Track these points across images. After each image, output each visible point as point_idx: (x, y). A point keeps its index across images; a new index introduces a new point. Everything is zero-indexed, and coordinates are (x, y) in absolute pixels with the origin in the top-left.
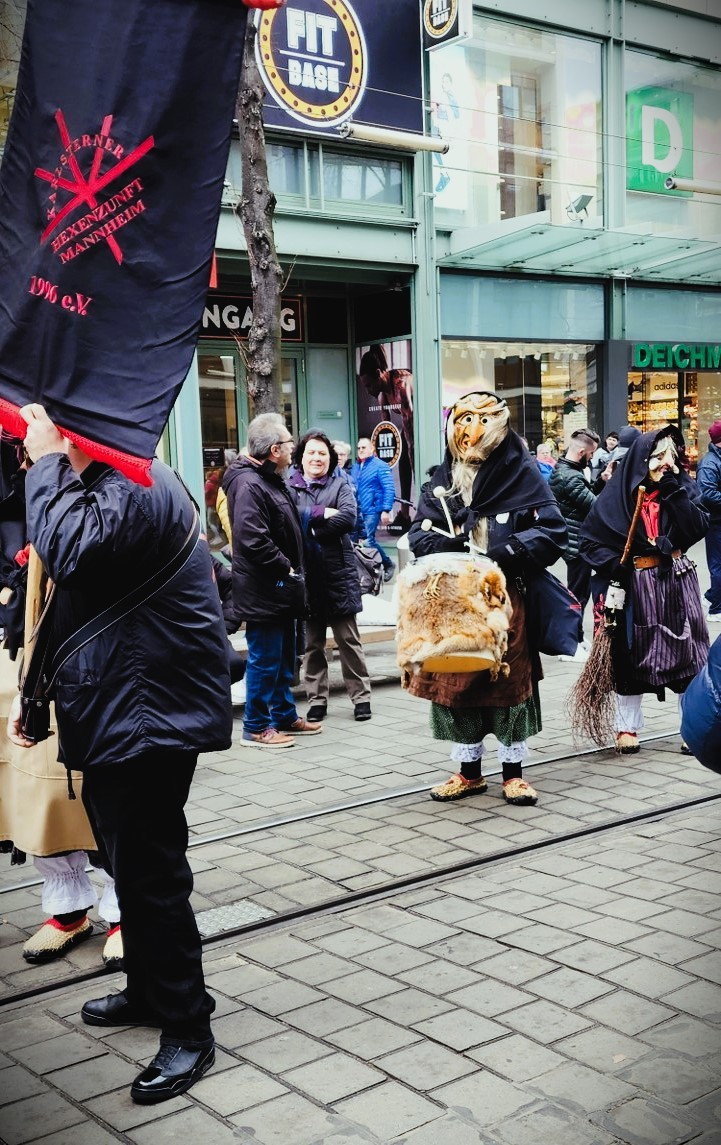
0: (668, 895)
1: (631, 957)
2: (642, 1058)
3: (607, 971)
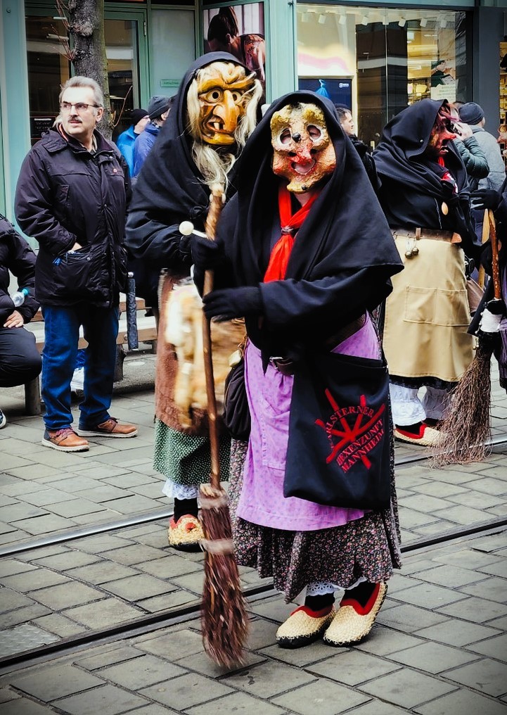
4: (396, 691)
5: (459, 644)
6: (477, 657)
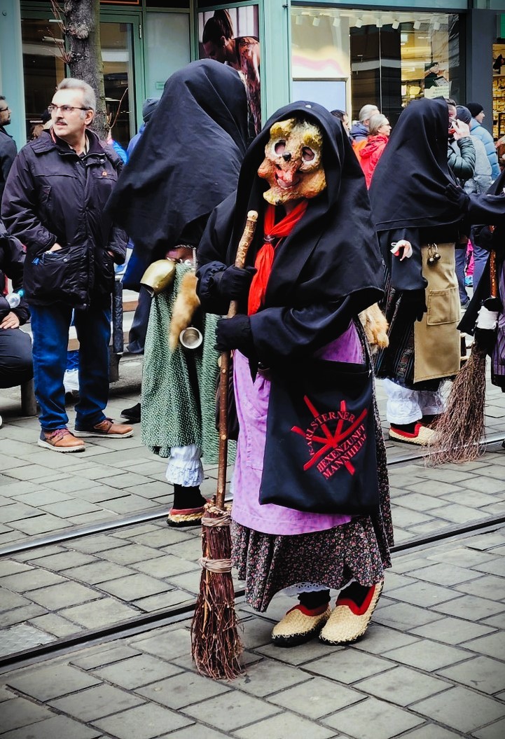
1: (447, 685)
3: (417, 702)
4: (391, 689)
5: (454, 642)
6: (471, 655)
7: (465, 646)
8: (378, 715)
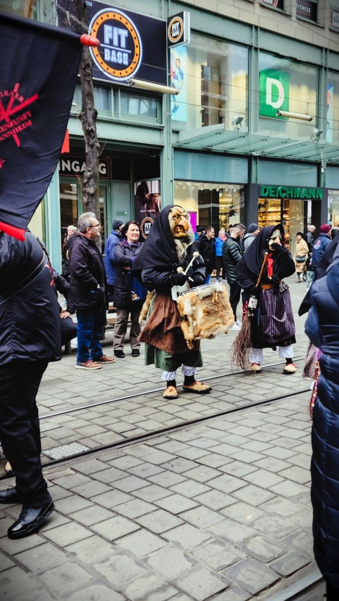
0: (273, 440)
1: (256, 469)
2: (260, 517)
3: (244, 476)
4: (233, 470)
7: (262, 452)
8: (229, 481)
